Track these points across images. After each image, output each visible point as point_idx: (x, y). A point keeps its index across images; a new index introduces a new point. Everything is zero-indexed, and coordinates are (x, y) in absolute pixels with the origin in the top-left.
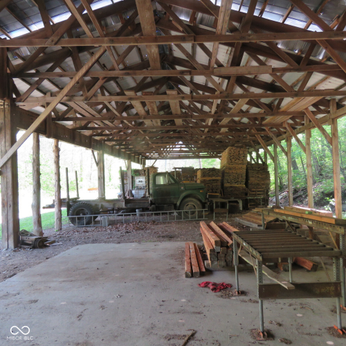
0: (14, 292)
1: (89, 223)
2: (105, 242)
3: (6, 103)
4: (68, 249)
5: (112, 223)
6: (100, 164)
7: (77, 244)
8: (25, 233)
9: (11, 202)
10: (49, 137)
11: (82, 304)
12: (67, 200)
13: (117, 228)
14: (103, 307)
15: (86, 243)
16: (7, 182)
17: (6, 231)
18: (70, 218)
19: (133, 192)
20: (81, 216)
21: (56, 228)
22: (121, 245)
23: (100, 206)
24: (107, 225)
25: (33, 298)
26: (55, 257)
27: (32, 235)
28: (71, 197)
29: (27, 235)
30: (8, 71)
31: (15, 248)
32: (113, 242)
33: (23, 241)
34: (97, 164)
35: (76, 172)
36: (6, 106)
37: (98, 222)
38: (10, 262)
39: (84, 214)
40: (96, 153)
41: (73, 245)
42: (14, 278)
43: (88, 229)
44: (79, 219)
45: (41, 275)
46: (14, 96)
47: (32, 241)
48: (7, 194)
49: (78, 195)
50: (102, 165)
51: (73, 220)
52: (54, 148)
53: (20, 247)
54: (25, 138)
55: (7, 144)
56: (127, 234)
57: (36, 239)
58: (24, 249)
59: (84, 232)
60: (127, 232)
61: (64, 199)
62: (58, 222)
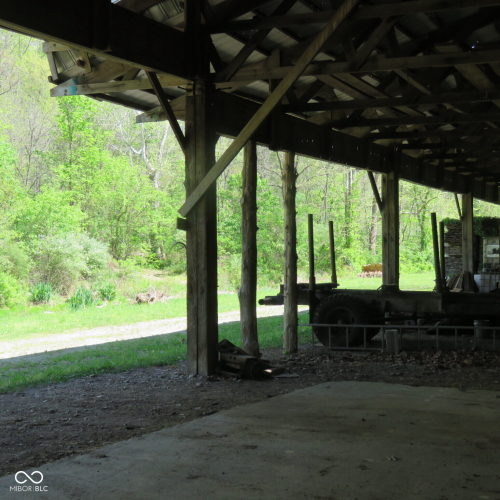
0: (219, 434)
1: (356, 342)
2: (388, 382)
3: (198, 86)
4: (308, 386)
5: (409, 347)
6: (388, 204)
7: (328, 380)
8: (228, 346)
9: (203, 284)
10: (274, 147)
11: (328, 459)
12: (310, 289)
13: (419, 358)
14: (363, 468)
15: (346, 379)
16: (197, 244)
17: (194, 340)
18: (315, 329)
19: (477, 278)
20: (340, 324)
21: (285, 347)
22: (421, 388)
23: (383, 305)
24: (397, 348)
25: (250, 442)
26: (286, 395)
27: (240, 352)
28: (318, 282)
29: (231, 351)
30: (203, 21)
31: (210, 373)
32: (405, 383)
33: (224, 362)
34: (382, 205)
35: (331, 224)
36: (197, 93)
37: (378, 343)
38: (205, 396)
39: (346, 322)
40: (379, 178)
41: (319, 381)
42: (215, 417)
43: (354, 355)
44: (335, 331)
45: (260, 417)
46: (212, 70)
47: (240, 364)
48: (198, 267)
49: (334, 277)
50: (393, 207)
51: (320, 333)
52: (285, 172)
53: (220, 375)
54: (230, 155)
55: (199, 168)
56: (440, 372)
57: (248, 360)
58: (226, 378)
59: (345, 359)
60: (442, 368)
61: (303, 286)
62: (291, 336)
